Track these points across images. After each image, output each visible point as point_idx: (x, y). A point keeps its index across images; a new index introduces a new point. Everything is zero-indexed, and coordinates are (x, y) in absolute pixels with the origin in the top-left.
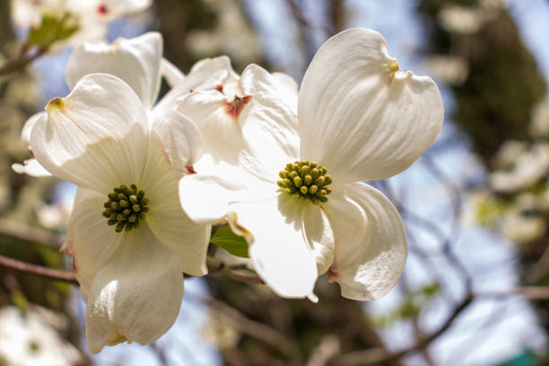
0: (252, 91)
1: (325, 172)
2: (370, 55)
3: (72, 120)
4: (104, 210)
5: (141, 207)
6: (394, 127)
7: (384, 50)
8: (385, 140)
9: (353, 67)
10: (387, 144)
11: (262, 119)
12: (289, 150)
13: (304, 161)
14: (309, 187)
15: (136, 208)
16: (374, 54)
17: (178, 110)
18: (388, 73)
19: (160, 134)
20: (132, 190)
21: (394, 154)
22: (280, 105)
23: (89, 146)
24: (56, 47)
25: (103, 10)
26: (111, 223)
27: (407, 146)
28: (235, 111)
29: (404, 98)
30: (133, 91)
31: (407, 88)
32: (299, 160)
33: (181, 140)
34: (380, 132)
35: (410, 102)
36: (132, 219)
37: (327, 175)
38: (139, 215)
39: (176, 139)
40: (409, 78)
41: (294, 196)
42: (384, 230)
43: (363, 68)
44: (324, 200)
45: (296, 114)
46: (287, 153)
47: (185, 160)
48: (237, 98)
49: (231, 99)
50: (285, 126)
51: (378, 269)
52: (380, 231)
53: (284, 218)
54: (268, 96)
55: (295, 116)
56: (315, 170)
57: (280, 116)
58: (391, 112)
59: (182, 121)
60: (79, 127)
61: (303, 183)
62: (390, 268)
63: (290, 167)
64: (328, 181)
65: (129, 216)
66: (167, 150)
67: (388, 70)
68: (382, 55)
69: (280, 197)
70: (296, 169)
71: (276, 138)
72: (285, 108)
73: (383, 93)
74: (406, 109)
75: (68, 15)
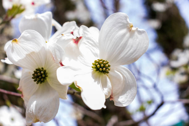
0: (83, 35)
1: (108, 63)
2: (123, 22)
3: (21, 46)
4: (33, 76)
5: (45, 75)
6: (132, 46)
7: (128, 20)
8: (129, 51)
9: (117, 26)
10: (130, 52)
11: (86, 44)
12: (96, 55)
13: (101, 59)
14: (102, 68)
15: (43, 76)
16: (125, 21)
17: (57, 42)
18: (130, 28)
19: (51, 50)
20: (42, 70)
21: (132, 56)
22: (92, 39)
23: (27, 55)
24: (17, 16)
25: (33, 4)
26: (35, 81)
27: (136, 53)
28: (76, 42)
29: (135, 37)
30: (41, 36)
31: (136, 33)
32: (99, 58)
33: (58, 53)
34: (127, 48)
35: (137, 38)
36: (42, 80)
37: (109, 64)
38: (45, 78)
39: (56, 52)
40: (137, 30)
41: (97, 72)
42: (129, 82)
43: (121, 26)
44: (108, 73)
45: (98, 42)
46: (95, 56)
47: (59, 60)
48: (77, 37)
49: (75, 38)
50: (94, 46)
51: (127, 95)
52: (127, 82)
53: (94, 80)
54: (88, 36)
55: (97, 43)
56: (105, 62)
57: (92, 43)
58: (131, 41)
59: (58, 46)
60: (23, 48)
61: (101, 67)
62: (131, 95)
63: (96, 62)
64: (109, 66)
65: (41, 78)
66: (54, 56)
67: (129, 27)
68: (127, 22)
69: (92, 72)
70: (98, 62)
71: (91, 51)
72: (94, 40)
73: (128, 35)
74: (136, 41)
75: (21, 5)
